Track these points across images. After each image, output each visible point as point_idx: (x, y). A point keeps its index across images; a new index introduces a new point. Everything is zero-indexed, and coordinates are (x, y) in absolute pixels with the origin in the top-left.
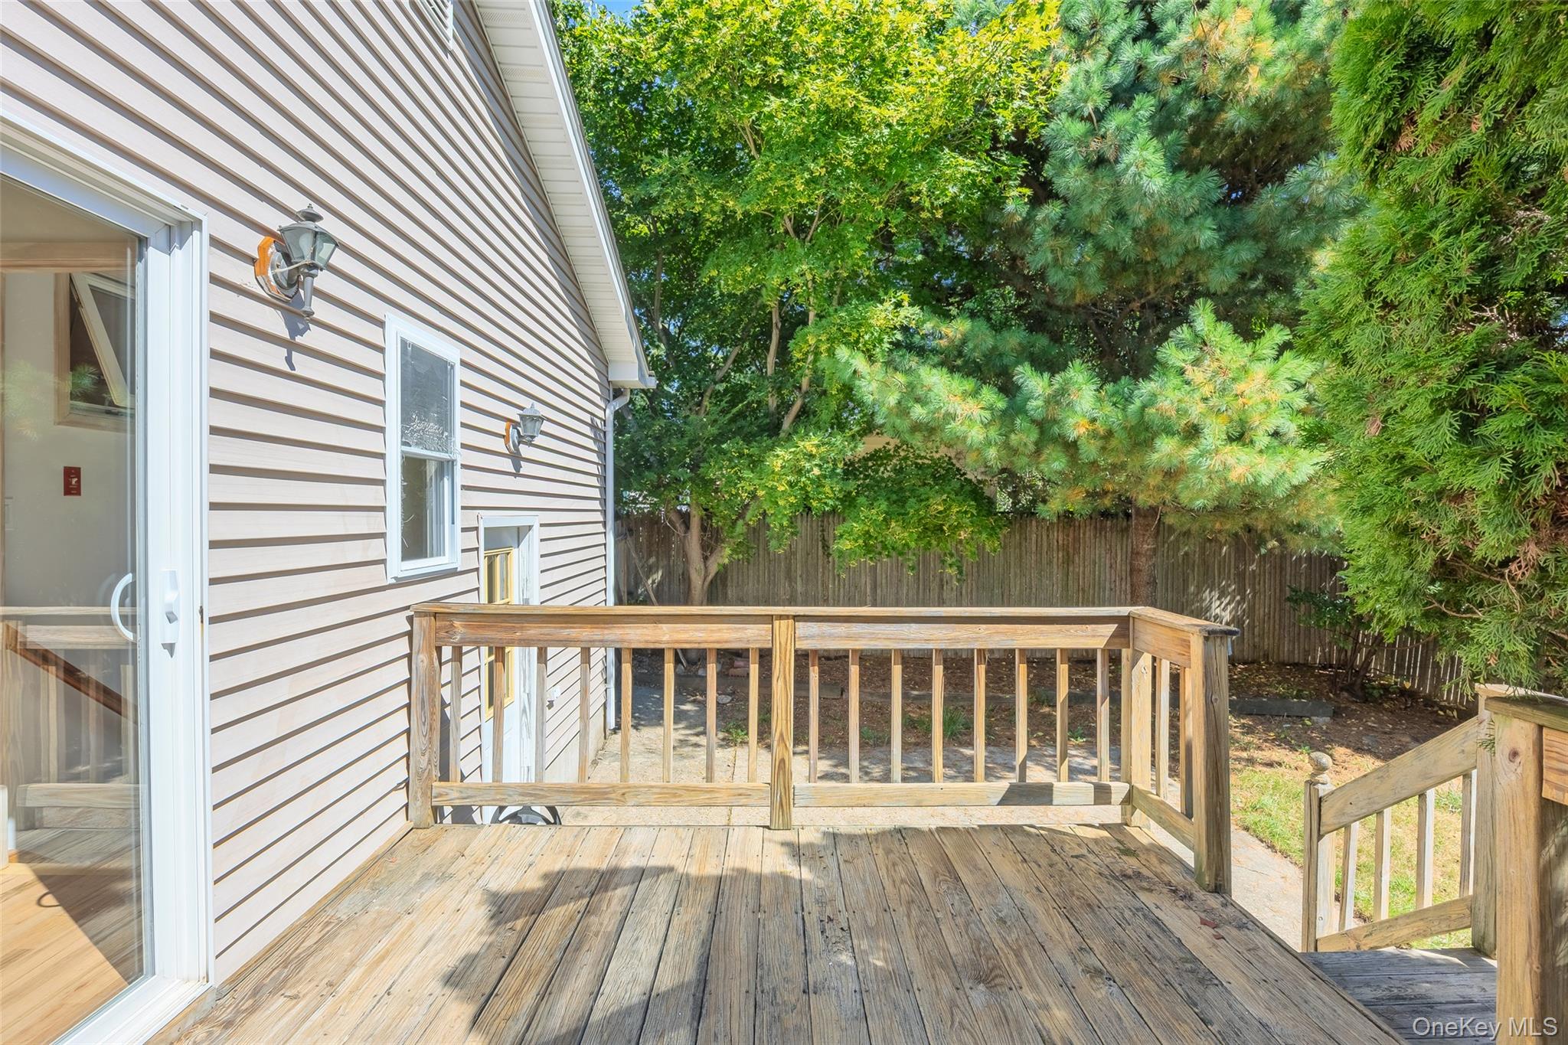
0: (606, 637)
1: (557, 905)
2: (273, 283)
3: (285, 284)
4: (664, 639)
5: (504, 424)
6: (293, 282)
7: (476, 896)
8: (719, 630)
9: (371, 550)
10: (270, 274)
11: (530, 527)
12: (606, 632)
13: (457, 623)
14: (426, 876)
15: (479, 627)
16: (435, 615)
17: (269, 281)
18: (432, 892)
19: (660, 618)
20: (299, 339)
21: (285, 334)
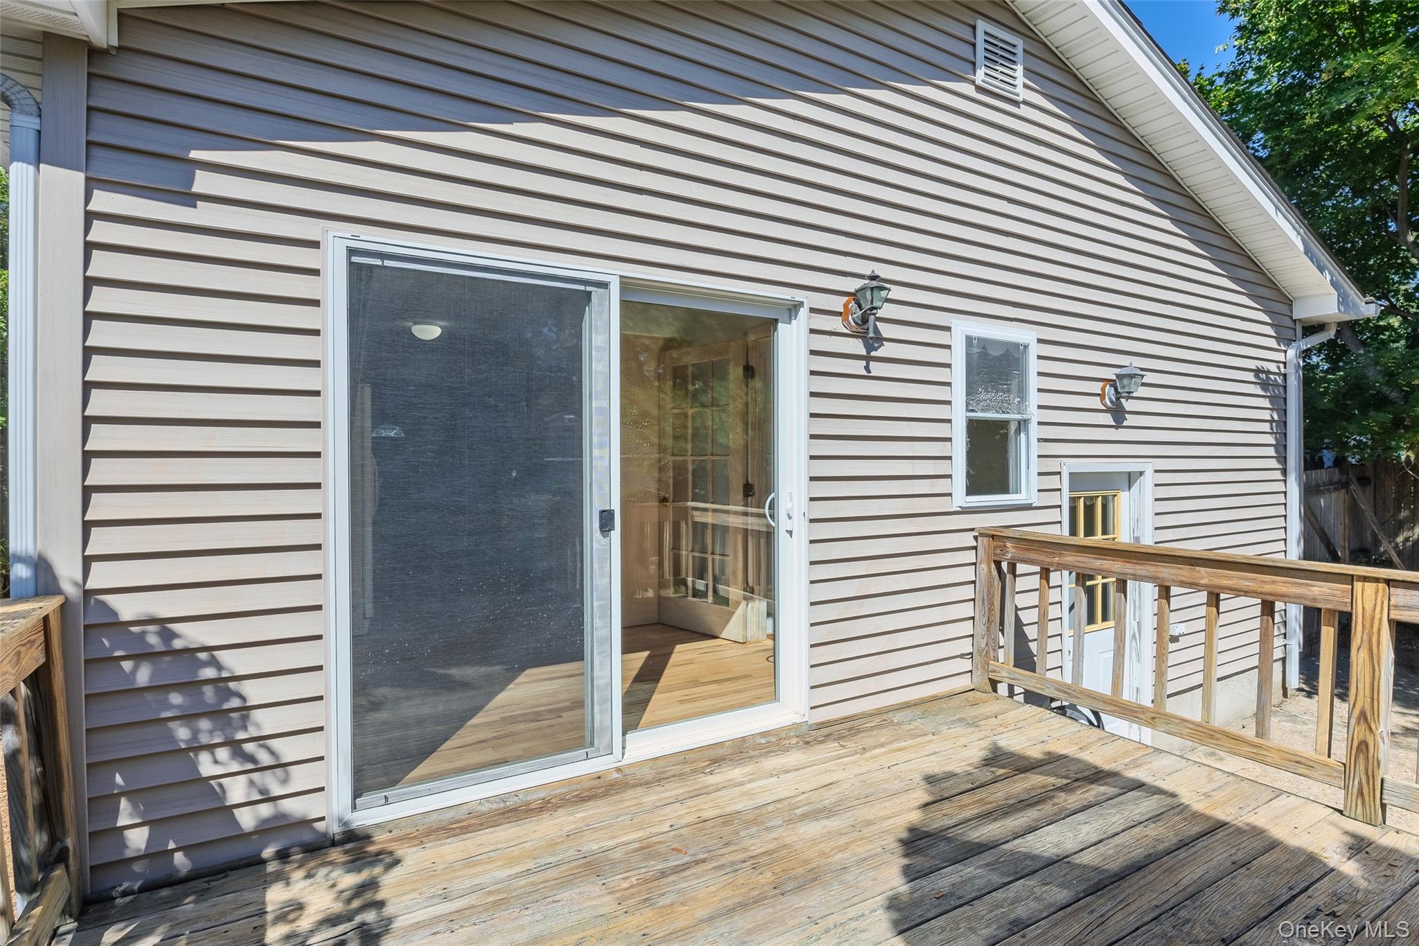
0: (1138, 572)
1: (1041, 774)
2: (853, 324)
3: (860, 323)
4: (1202, 582)
5: (1101, 384)
6: (865, 320)
7: (985, 743)
8: (1274, 582)
9: (940, 486)
10: (850, 319)
11: (1141, 473)
12: (1138, 567)
13: (1008, 545)
14: (961, 720)
15: (1025, 549)
16: (993, 536)
17: (850, 323)
18: (958, 730)
19: (1200, 561)
20: (873, 354)
21: (863, 352)
